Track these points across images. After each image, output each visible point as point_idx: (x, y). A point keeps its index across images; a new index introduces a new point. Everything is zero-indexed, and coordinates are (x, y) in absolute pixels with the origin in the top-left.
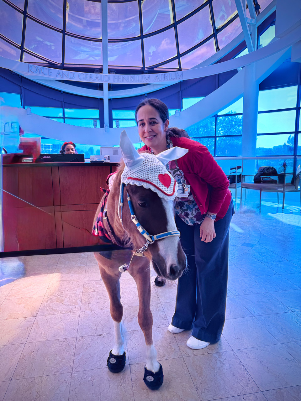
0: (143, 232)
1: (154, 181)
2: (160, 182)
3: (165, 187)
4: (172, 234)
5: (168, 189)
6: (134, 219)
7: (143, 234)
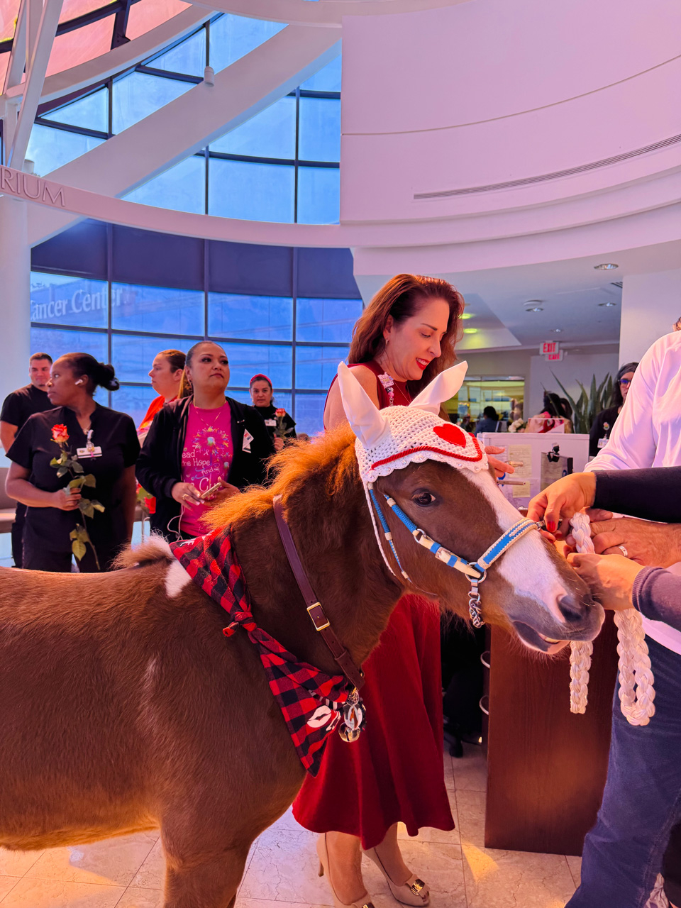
0: (453, 561)
1: (430, 442)
2: (444, 441)
3: (458, 447)
4: (513, 537)
5: (466, 449)
6: (422, 538)
7: (454, 564)
